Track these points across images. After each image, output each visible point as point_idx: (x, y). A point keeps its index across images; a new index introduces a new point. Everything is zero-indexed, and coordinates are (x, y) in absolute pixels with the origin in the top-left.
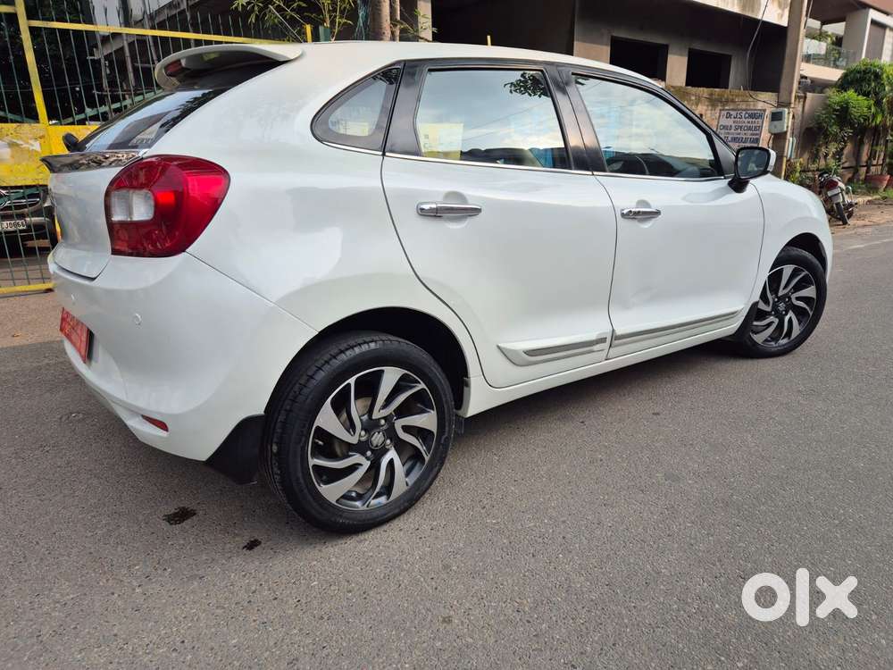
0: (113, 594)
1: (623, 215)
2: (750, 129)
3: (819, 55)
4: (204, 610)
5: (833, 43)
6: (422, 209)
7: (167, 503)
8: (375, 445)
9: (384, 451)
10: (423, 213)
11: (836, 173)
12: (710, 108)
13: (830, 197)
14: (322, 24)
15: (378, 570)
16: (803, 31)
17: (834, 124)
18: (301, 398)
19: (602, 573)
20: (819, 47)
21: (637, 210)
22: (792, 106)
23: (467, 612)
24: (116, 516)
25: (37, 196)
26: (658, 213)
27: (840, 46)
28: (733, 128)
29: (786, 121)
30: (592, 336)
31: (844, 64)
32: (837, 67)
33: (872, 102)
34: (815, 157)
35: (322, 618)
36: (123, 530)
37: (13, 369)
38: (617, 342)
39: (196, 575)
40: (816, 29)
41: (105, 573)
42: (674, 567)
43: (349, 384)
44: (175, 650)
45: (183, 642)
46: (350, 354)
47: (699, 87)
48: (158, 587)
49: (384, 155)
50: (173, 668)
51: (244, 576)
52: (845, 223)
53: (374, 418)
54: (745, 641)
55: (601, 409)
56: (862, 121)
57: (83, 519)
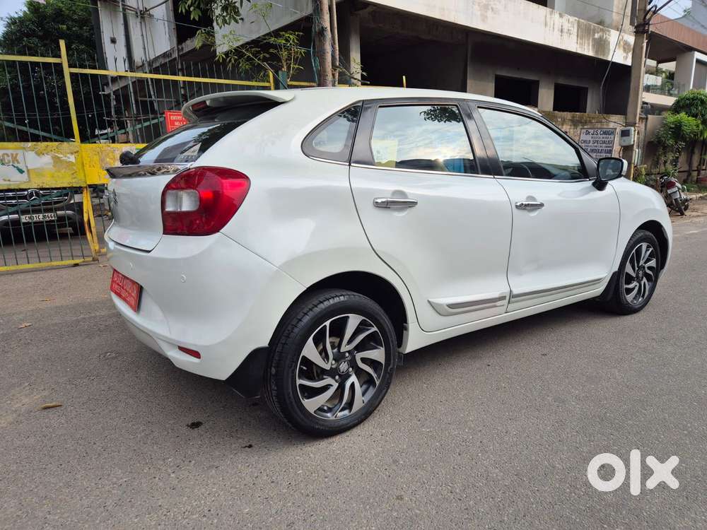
0: (155, 478)
1: (517, 206)
2: (604, 142)
3: (656, 86)
4: (222, 489)
5: (667, 77)
6: (377, 202)
7: (185, 416)
8: (342, 371)
9: (348, 376)
10: (378, 205)
11: (673, 176)
12: (572, 127)
13: (670, 194)
14: (281, 69)
15: (345, 463)
16: (643, 69)
17: (671, 138)
18: (292, 335)
19: (511, 466)
20: (657, 81)
21: (527, 203)
22: (637, 125)
23: (414, 493)
24: (150, 424)
25: (67, 195)
26: (542, 205)
27: (673, 79)
28: (591, 142)
29: (633, 136)
30: (496, 295)
31: (676, 92)
32: (671, 95)
33: (699, 122)
34: (656, 164)
35: (308, 495)
36: (156, 434)
37: (57, 321)
38: (513, 299)
39: (213, 465)
40: (653, 67)
41: (147, 464)
42: (565, 464)
43: (325, 326)
44: (205, 516)
45: (210, 510)
46: (326, 304)
47: (563, 111)
48: (186, 473)
49: (350, 165)
50: (205, 528)
51: (249, 466)
52: (682, 214)
53: (341, 351)
54: (621, 514)
55: (502, 350)
56: (692, 136)
57: (126, 426)
